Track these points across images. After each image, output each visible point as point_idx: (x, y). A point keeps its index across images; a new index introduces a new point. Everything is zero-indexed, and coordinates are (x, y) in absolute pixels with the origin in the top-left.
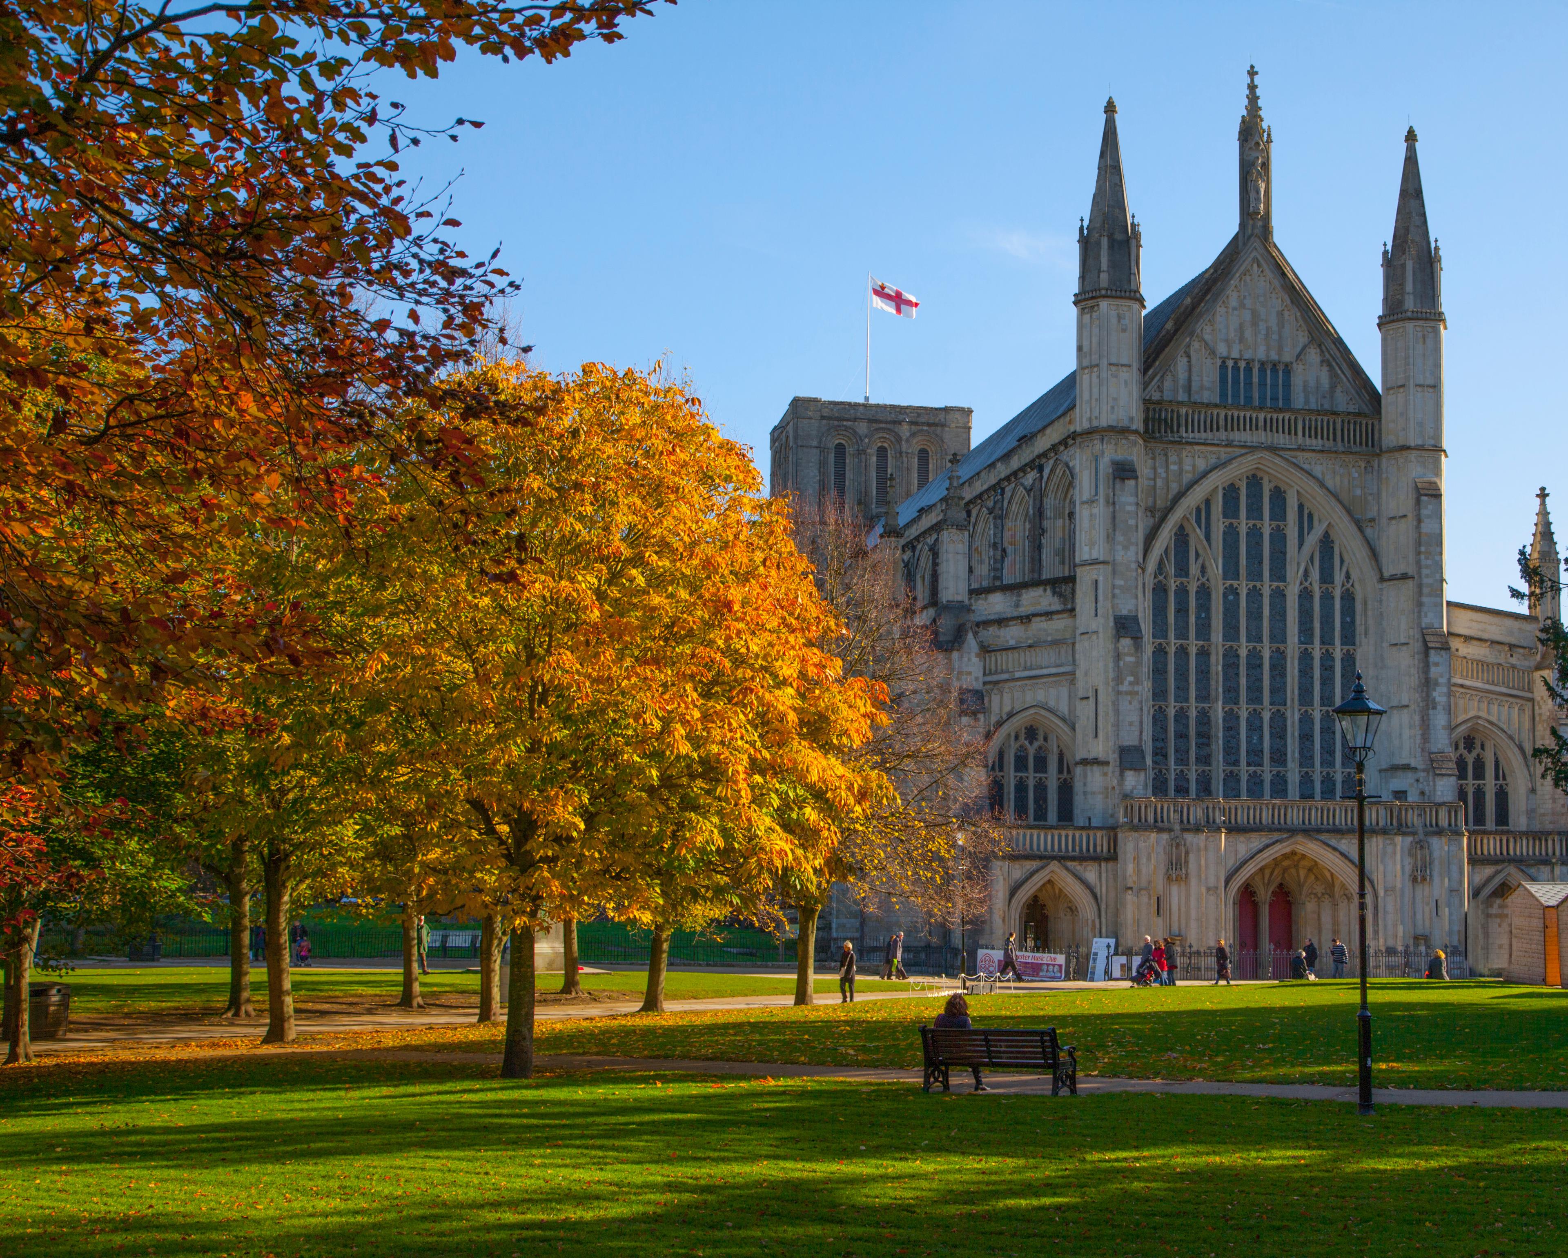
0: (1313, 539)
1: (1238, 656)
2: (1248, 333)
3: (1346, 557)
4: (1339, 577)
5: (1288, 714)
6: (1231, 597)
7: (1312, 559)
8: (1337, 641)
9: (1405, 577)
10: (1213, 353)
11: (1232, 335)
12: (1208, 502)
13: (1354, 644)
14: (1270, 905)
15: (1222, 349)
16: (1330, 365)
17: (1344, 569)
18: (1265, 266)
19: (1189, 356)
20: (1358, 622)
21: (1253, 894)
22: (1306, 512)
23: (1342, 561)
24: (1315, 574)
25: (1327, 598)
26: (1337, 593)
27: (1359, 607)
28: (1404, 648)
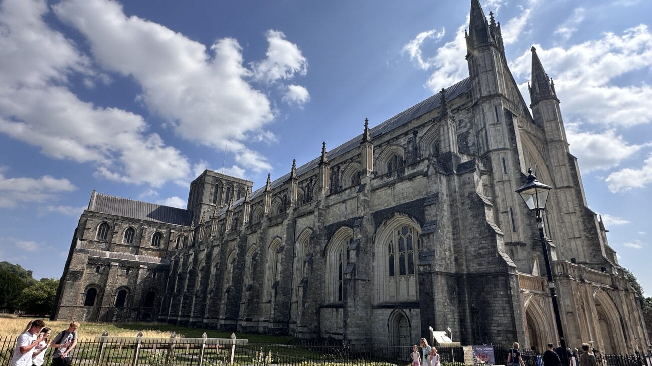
9: (568, 187)
28: (573, 214)
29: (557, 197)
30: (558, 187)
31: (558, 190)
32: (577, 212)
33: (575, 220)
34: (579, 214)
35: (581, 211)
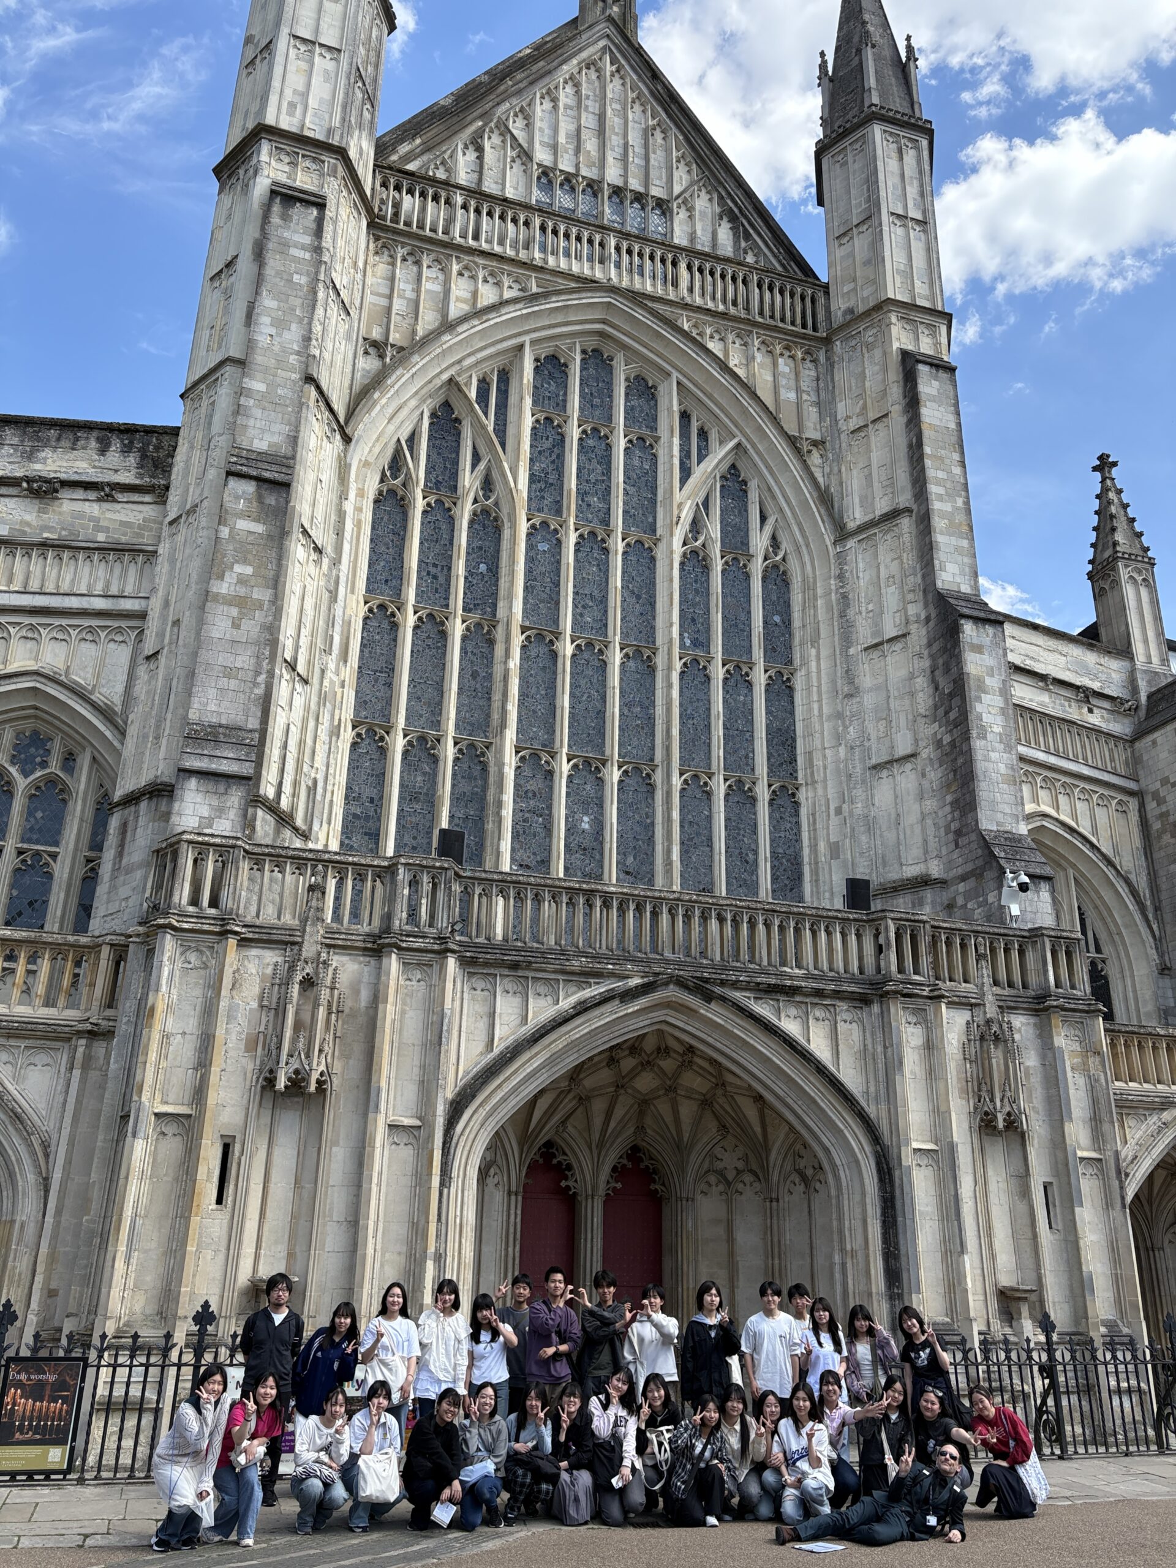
0: (706, 470)
1: (554, 655)
2: (590, 144)
3: (770, 507)
4: (759, 542)
5: (658, 777)
6: (543, 547)
7: (706, 503)
8: (758, 654)
9: (893, 515)
10: (525, 155)
11: (562, 139)
12: (504, 376)
13: (790, 662)
14: (608, 1200)
15: (542, 155)
16: (733, 219)
17: (768, 529)
18: (623, 62)
19: (480, 149)
20: (796, 623)
21: (563, 1170)
22: (695, 426)
23: (763, 519)
24: (714, 529)
25: (736, 573)
26: (757, 568)
27: (797, 598)
28: (897, 647)
29: (841, 577)
30: (851, 525)
31: (851, 543)
32: (913, 628)
33: (903, 673)
34: (919, 635)
35: (928, 619)
